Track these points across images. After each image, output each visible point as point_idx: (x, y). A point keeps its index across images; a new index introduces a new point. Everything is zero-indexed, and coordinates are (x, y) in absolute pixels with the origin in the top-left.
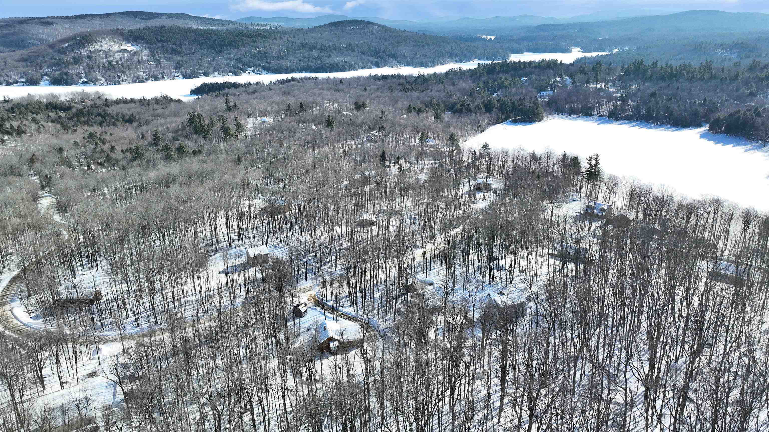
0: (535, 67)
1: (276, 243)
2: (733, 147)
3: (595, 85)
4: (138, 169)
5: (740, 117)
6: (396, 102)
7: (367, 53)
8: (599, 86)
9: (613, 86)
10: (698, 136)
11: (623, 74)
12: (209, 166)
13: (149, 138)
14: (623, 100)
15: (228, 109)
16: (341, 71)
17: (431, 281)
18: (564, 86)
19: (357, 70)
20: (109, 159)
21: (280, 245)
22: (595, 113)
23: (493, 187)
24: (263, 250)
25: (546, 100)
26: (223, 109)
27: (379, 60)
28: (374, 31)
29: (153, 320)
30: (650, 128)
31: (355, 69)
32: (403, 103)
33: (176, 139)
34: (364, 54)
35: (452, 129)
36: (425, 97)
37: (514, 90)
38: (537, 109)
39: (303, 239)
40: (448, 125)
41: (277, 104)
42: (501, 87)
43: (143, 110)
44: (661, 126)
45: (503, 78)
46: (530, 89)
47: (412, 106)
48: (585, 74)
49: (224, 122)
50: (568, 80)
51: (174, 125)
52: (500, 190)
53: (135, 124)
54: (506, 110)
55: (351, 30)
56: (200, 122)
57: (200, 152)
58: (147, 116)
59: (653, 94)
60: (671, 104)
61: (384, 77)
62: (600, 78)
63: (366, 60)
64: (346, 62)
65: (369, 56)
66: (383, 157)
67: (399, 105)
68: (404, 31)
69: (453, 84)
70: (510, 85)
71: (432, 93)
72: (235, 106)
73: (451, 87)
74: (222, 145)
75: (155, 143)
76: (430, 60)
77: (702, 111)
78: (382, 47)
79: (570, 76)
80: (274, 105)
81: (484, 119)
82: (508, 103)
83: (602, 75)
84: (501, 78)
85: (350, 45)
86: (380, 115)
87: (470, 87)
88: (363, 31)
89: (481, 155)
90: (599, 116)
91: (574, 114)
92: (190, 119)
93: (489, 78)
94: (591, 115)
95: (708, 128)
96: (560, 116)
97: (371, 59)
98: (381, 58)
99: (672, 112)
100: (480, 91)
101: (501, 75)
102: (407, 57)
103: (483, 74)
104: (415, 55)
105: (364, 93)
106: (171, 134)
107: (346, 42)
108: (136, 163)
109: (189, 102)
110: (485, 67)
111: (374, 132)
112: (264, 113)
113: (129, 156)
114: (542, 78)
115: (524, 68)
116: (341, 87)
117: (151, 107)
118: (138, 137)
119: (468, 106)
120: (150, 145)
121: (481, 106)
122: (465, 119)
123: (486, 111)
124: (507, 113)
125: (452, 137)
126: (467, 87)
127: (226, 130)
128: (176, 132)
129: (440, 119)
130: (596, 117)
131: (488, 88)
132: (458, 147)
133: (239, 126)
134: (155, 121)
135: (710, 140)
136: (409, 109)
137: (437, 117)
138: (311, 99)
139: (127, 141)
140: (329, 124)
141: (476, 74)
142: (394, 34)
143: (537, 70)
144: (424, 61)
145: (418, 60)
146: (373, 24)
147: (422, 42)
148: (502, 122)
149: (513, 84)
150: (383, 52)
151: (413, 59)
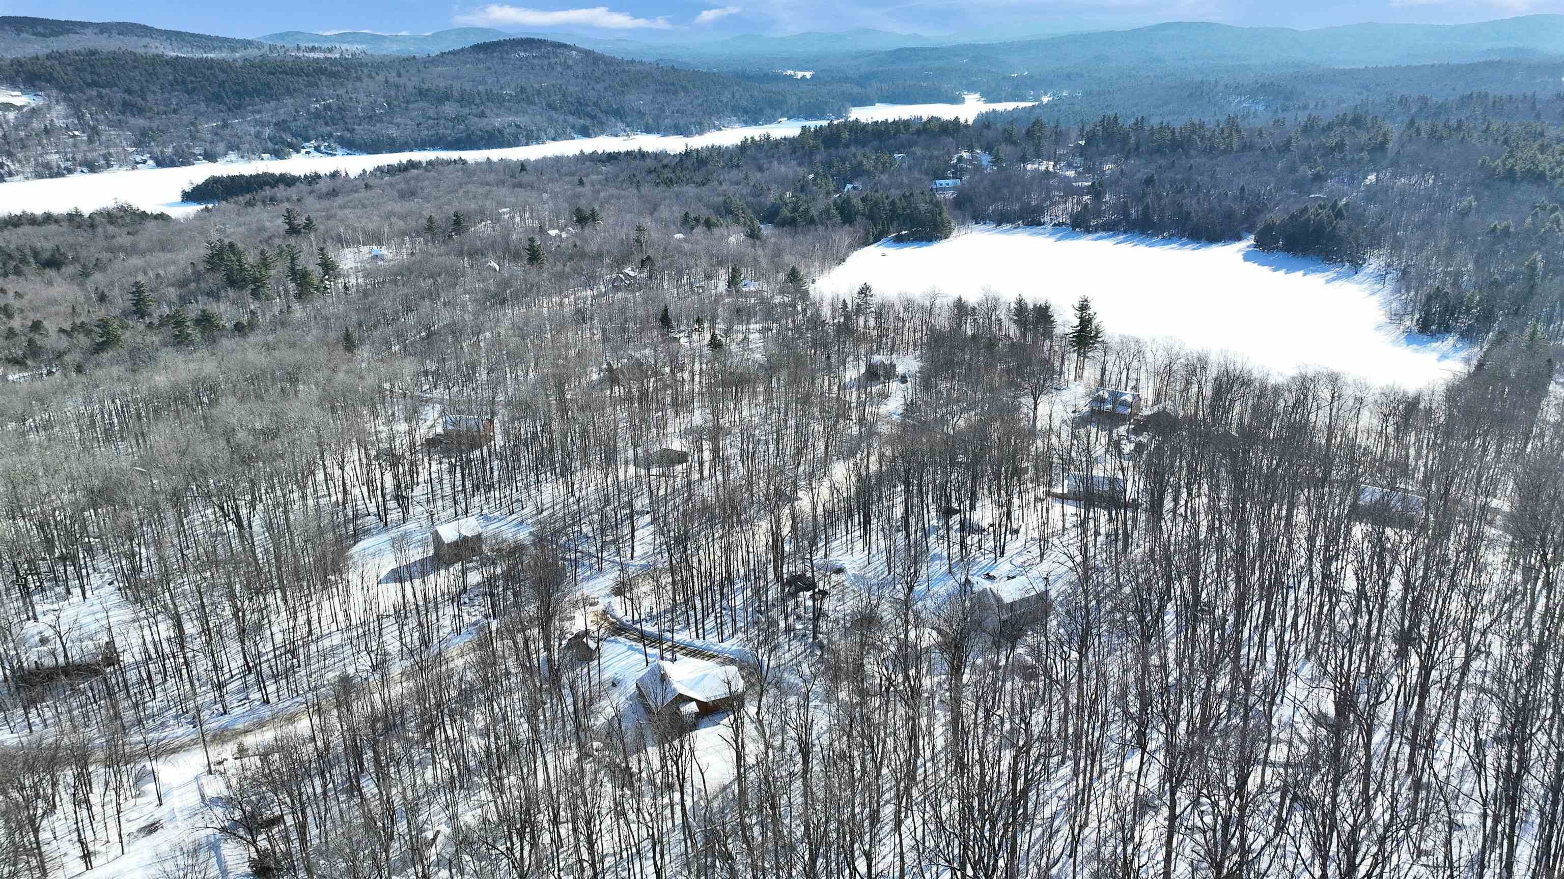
0: (919, 132)
1: (485, 511)
2: (1305, 275)
3: (1036, 166)
4: (115, 371)
5: (1309, 219)
6: (654, 209)
7: (561, 107)
8: (1043, 168)
9: (1070, 166)
10: (1240, 257)
11: (1083, 143)
12: (286, 355)
13: (121, 301)
14: (1096, 192)
15: (293, 230)
16: (510, 145)
17: (838, 565)
18: (978, 169)
19: (544, 143)
20: (34, 351)
21: (497, 514)
22: (1046, 219)
23: (900, 370)
24: (469, 526)
25: (949, 195)
26: (282, 232)
27: (588, 122)
28: (570, 62)
29: (258, 696)
30: (1151, 245)
31: (538, 140)
32: (674, 211)
33: (184, 300)
34: (555, 109)
35: (789, 259)
36: (713, 194)
37: (884, 177)
38: (940, 214)
39: (547, 498)
40: (777, 253)
41: (403, 217)
42: (858, 172)
43: (82, 237)
44: (1169, 240)
45: (859, 153)
46: (916, 174)
47: (692, 215)
48: (1014, 143)
49: (293, 259)
50: (985, 159)
51: (172, 268)
52: (914, 376)
53: (68, 270)
54: (881, 217)
55: (521, 60)
56: (239, 260)
57: (252, 326)
58: (94, 251)
59: (1149, 181)
60: (1184, 198)
61: (612, 157)
62: (1044, 151)
63: (560, 121)
64: (518, 126)
65: (565, 114)
66: (665, 320)
67: (664, 212)
68: (633, 62)
69: (760, 169)
70: (875, 168)
71: (724, 187)
72: (309, 225)
73: (758, 175)
74: (298, 311)
75: (139, 308)
76: (693, 120)
77: (1240, 210)
78: (592, 96)
79: (988, 148)
80: (394, 220)
81: (843, 237)
82: (883, 203)
83: (1046, 146)
84: (855, 155)
85: (523, 90)
86: (634, 235)
87: (796, 174)
88: (546, 62)
89: (859, 310)
90: (1055, 225)
91: (1008, 222)
92: (212, 256)
93: (830, 155)
94: (1040, 224)
95: (1252, 242)
96: (980, 227)
97: (571, 119)
98: (593, 117)
99: (1189, 213)
100: (819, 181)
101: (853, 149)
102: (644, 114)
103: (817, 147)
104: (662, 110)
105: (579, 189)
106: (172, 289)
107: (513, 86)
108: (105, 356)
109: (186, 219)
110: (819, 131)
111: (628, 270)
112: (376, 239)
113: (83, 340)
114: (936, 153)
115: (895, 134)
116: (525, 178)
117: (100, 230)
118: (88, 298)
119: (807, 211)
120: (125, 314)
121: (834, 211)
122: (805, 240)
123: (844, 223)
124: (883, 225)
125: (794, 276)
126: (791, 174)
127: (301, 278)
128: (182, 284)
129: (758, 238)
130: (1049, 227)
131: (832, 176)
132: (805, 295)
133: (328, 267)
134: (117, 265)
135: (1262, 264)
136: (687, 223)
137: (753, 235)
138: (473, 206)
139: (65, 308)
140: (534, 256)
141: (803, 148)
142: (612, 69)
143: (922, 138)
144: (682, 122)
145: (668, 122)
146: (565, 46)
147: (673, 84)
148: (875, 241)
149: (880, 166)
150: (594, 104)
151: (657, 118)
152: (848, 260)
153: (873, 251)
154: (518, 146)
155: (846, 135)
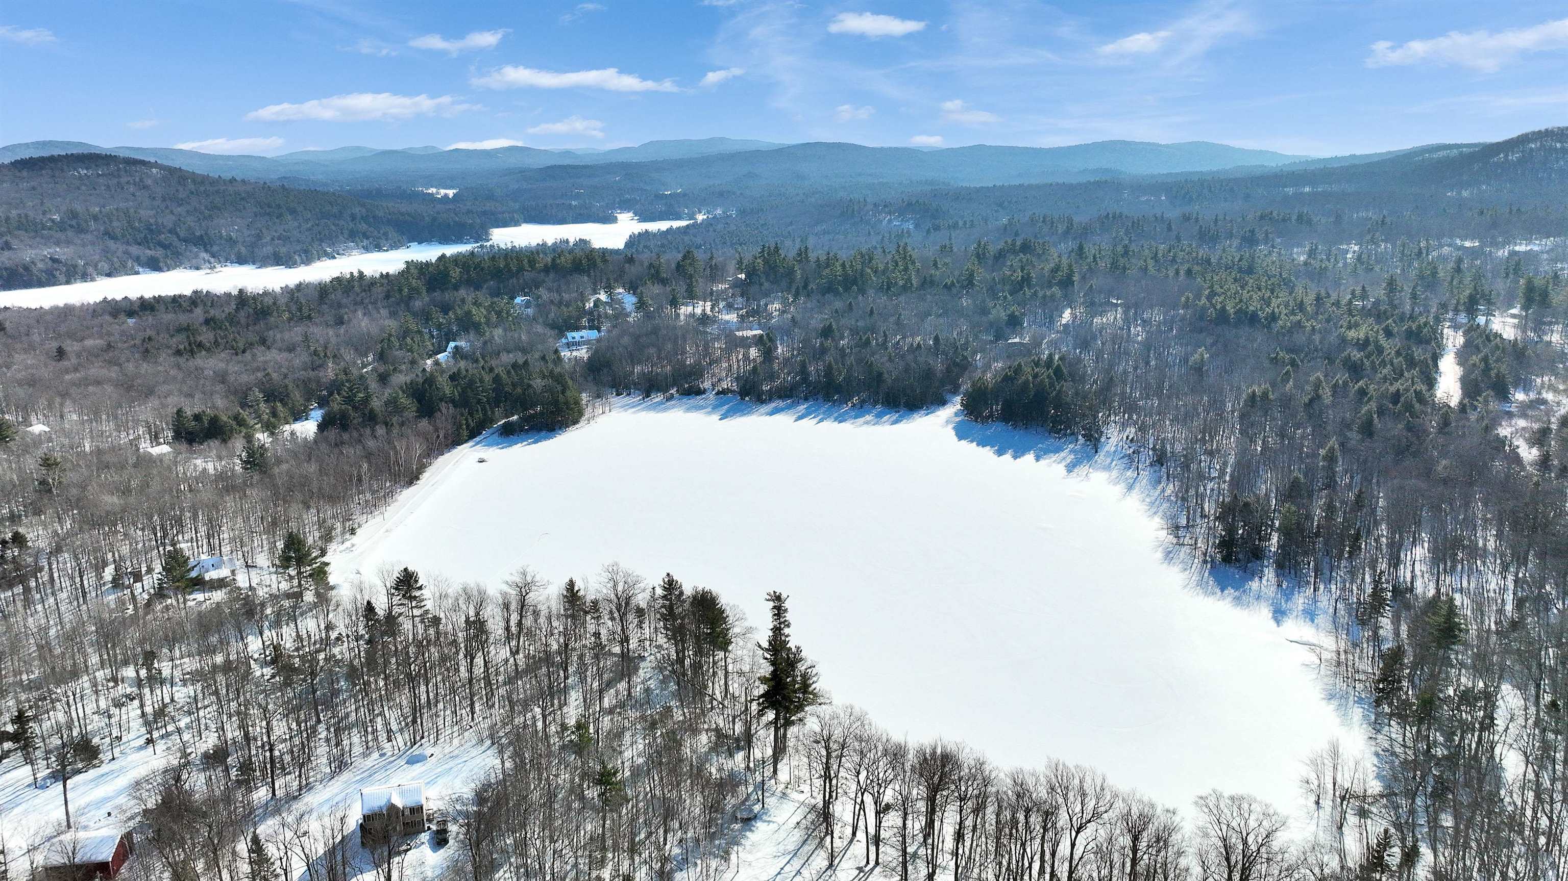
0: (546, 270)
3: (690, 309)
5: (1027, 381)
7: (123, 236)
8: (698, 311)
9: (730, 307)
11: (743, 276)
14: (766, 344)
16: (40, 284)
18: (621, 314)
19: (93, 280)
22: (707, 385)
25: (583, 353)
27: (159, 253)
28: (149, 182)
30: (841, 419)
31: (85, 277)
34: (113, 238)
37: (498, 333)
38: (563, 392)
42: (467, 325)
44: (860, 409)
45: (470, 299)
46: (539, 329)
48: (664, 282)
50: (629, 301)
54: (479, 402)
55: (80, 177)
59: (827, 332)
60: (873, 354)
62: (698, 290)
63: (119, 254)
64: (54, 260)
65: (128, 243)
67: (149, 407)
68: (233, 180)
69: (338, 323)
70: (488, 319)
71: (271, 355)
73: (331, 332)
76: (298, 248)
77: (939, 365)
78: (168, 220)
79: (632, 288)
82: (482, 381)
83: (700, 285)
84: (463, 301)
85: (74, 215)
87: (382, 330)
88: (115, 181)
90: (718, 393)
91: (659, 390)
93: (433, 302)
94: (700, 392)
95: (959, 407)
96: (624, 400)
97: (135, 250)
98: (165, 247)
99: (880, 375)
100: (409, 340)
101: (462, 292)
102: (235, 242)
103: (417, 290)
104: (259, 237)
107: (64, 208)
110: (423, 269)
114: (566, 296)
115: (518, 272)
119: (368, 399)
121: (404, 400)
123: (420, 415)
124: (482, 412)
126: (374, 330)
129: (260, 464)
130: (711, 395)
131: (430, 331)
137: (250, 461)
141: (400, 290)
142: (202, 189)
143: (552, 275)
144: (283, 250)
145: (268, 250)
146: (143, 163)
147: (279, 207)
148: (471, 436)
149: (494, 317)
150: (170, 232)
151: (252, 246)
154: (54, 285)
155: (455, 273)
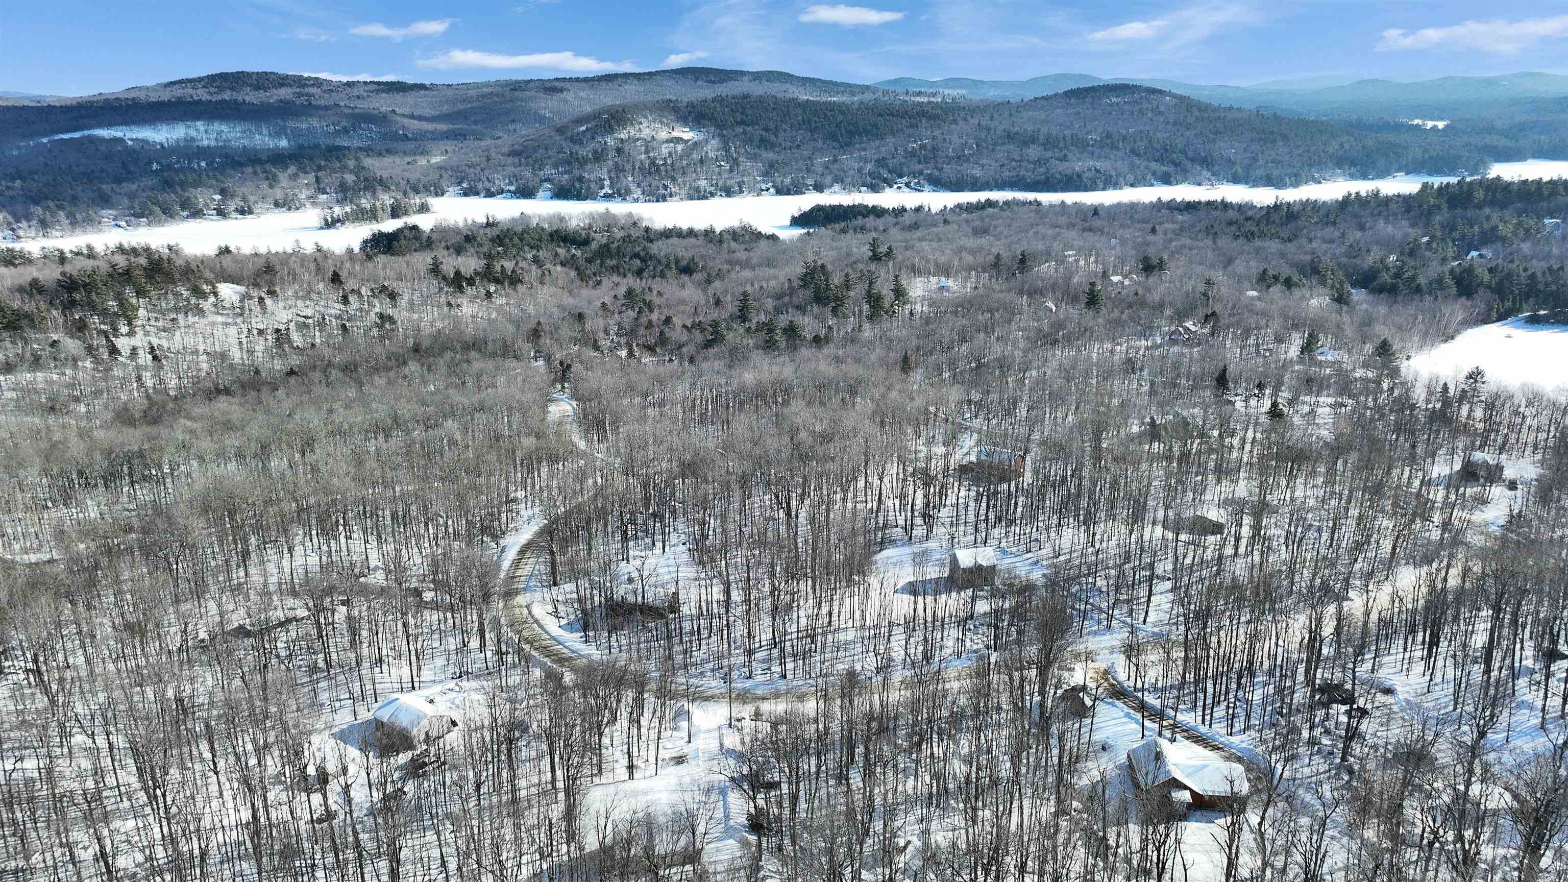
1: (1003, 544)
4: (718, 365)
6: (1230, 261)
7: (1145, 154)
12: (852, 370)
13: (731, 307)
15: (876, 257)
16: (1086, 189)
17: (1388, 684)
19: (1121, 188)
20: (663, 340)
21: (1014, 549)
23: (1509, 473)
24: (986, 556)
26: (866, 258)
27: (1170, 169)
28: (1162, 108)
29: (778, 669)
31: (1116, 185)
32: (1251, 266)
33: (778, 311)
34: (1138, 155)
35: (1382, 331)
36: (1299, 251)
37: (1525, 246)
39: (1066, 543)
40: (1368, 322)
41: (973, 252)
42: (1489, 237)
43: (711, 250)
45: (1495, 217)
47: (1271, 272)
49: (871, 283)
51: (773, 283)
52: (1528, 484)
53: (697, 277)
54: (1512, 292)
55: (1112, 105)
56: (827, 280)
57: (827, 340)
58: (718, 263)
61: (1190, 207)
63: (1142, 168)
64: (1097, 171)
65: (1148, 160)
66: (1222, 381)
67: (1239, 267)
68: (1231, 108)
69: (1362, 228)
70: (1515, 233)
71: (1314, 245)
72: (889, 253)
73: (1358, 235)
74: (868, 332)
75: (743, 315)
76: (1289, 171)
78: (1180, 142)
80: (964, 254)
81: (1457, 310)
82: (1518, 276)
84: (1488, 218)
85: (1109, 136)
86: (1201, 287)
87: (1406, 235)
88: (1137, 108)
89: (1463, 396)
92: (806, 275)
93: (1454, 216)
97: (1154, 166)
98: (1176, 164)
100: (1434, 245)
101: (1487, 211)
102: (1234, 163)
103: (1439, 207)
104: (1255, 159)
105: (1151, 238)
106: (769, 300)
107: (1100, 130)
108: (712, 351)
109: (791, 241)
110: (1443, 190)
111: (1189, 324)
112: (945, 271)
113: (698, 336)
115: (1550, 196)
116: (1097, 223)
117: (725, 245)
118: (707, 302)
119: (1413, 278)
120: (732, 317)
121: (1448, 280)
122: (1404, 311)
123: (1460, 295)
124: (1514, 302)
125: (1384, 349)
126: (1400, 235)
127: (874, 300)
128: (779, 297)
129: (1347, 303)
131: (1454, 241)
132: (1395, 373)
133: (899, 293)
134: (733, 275)
136: (1264, 280)
137: (1341, 299)
138: (1040, 246)
139: (689, 309)
140: (1093, 300)
141: (1420, 206)
142: (1206, 115)
144: (1275, 173)
145: (1260, 172)
146: (1160, 92)
147: (1272, 133)
148: (1499, 319)
149: (1522, 233)
150: (1180, 151)
151: (1248, 168)
152: (1459, 338)
153: (1495, 332)
154: (1094, 190)
155: (1480, 194)
